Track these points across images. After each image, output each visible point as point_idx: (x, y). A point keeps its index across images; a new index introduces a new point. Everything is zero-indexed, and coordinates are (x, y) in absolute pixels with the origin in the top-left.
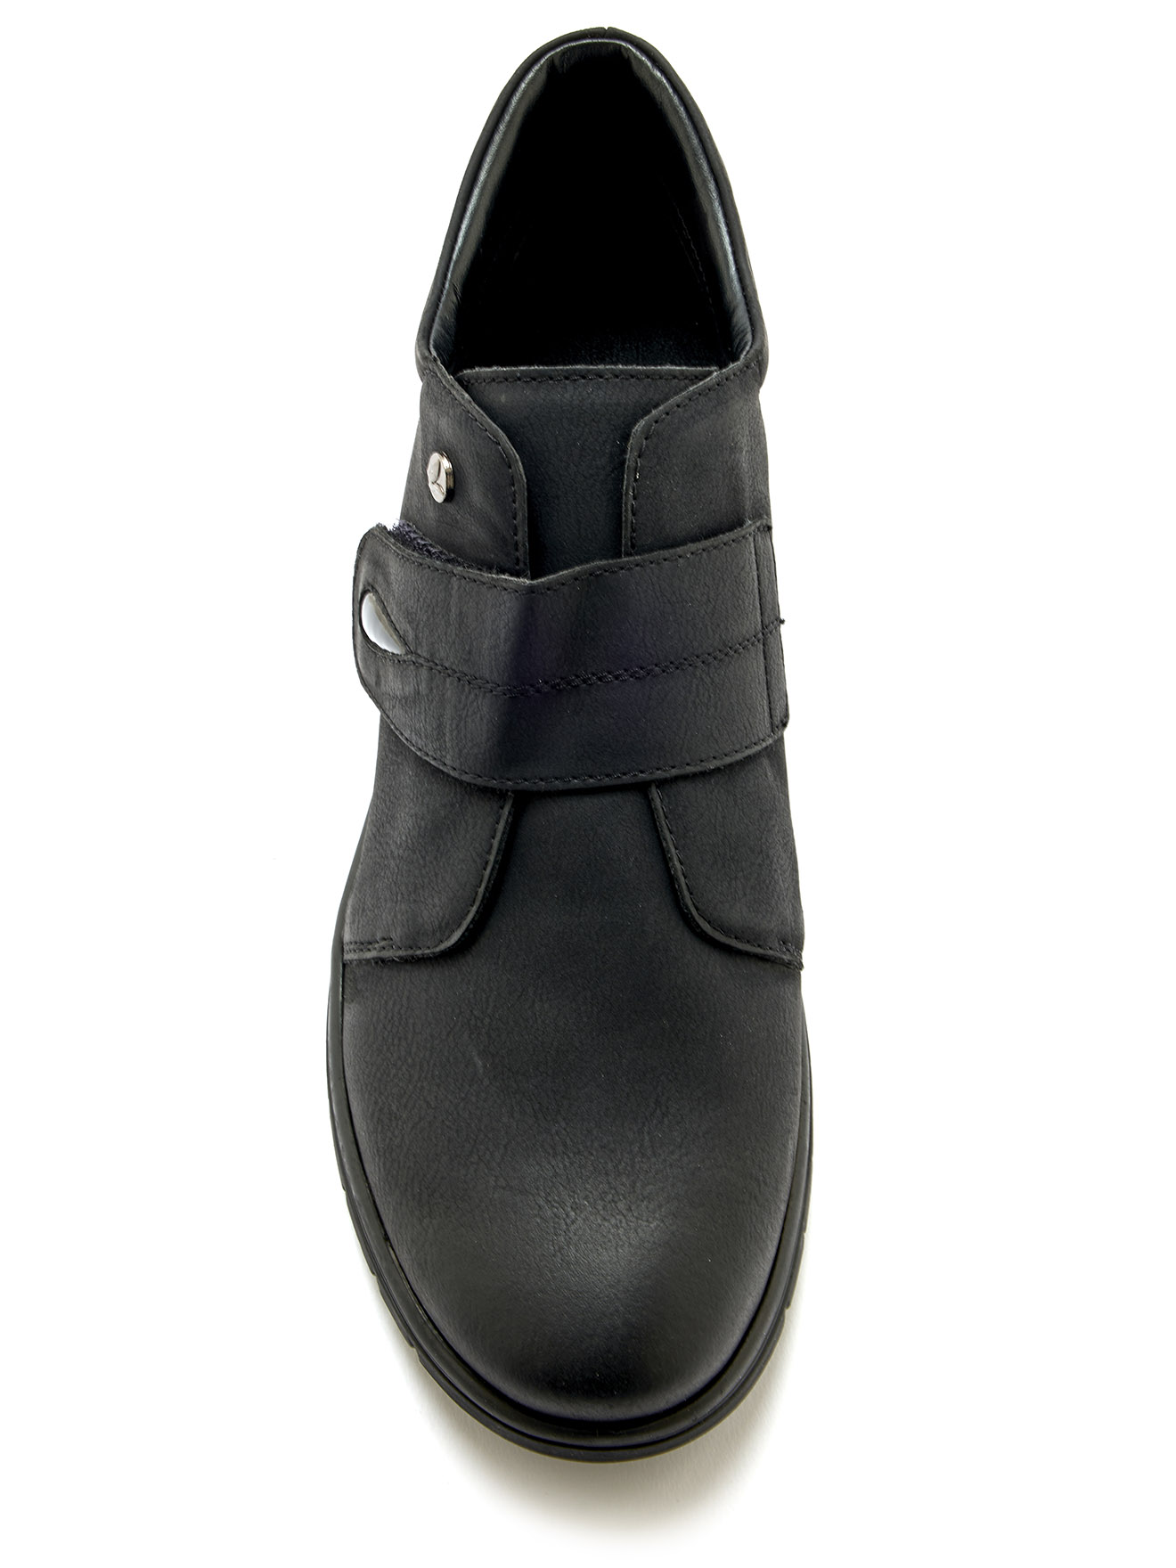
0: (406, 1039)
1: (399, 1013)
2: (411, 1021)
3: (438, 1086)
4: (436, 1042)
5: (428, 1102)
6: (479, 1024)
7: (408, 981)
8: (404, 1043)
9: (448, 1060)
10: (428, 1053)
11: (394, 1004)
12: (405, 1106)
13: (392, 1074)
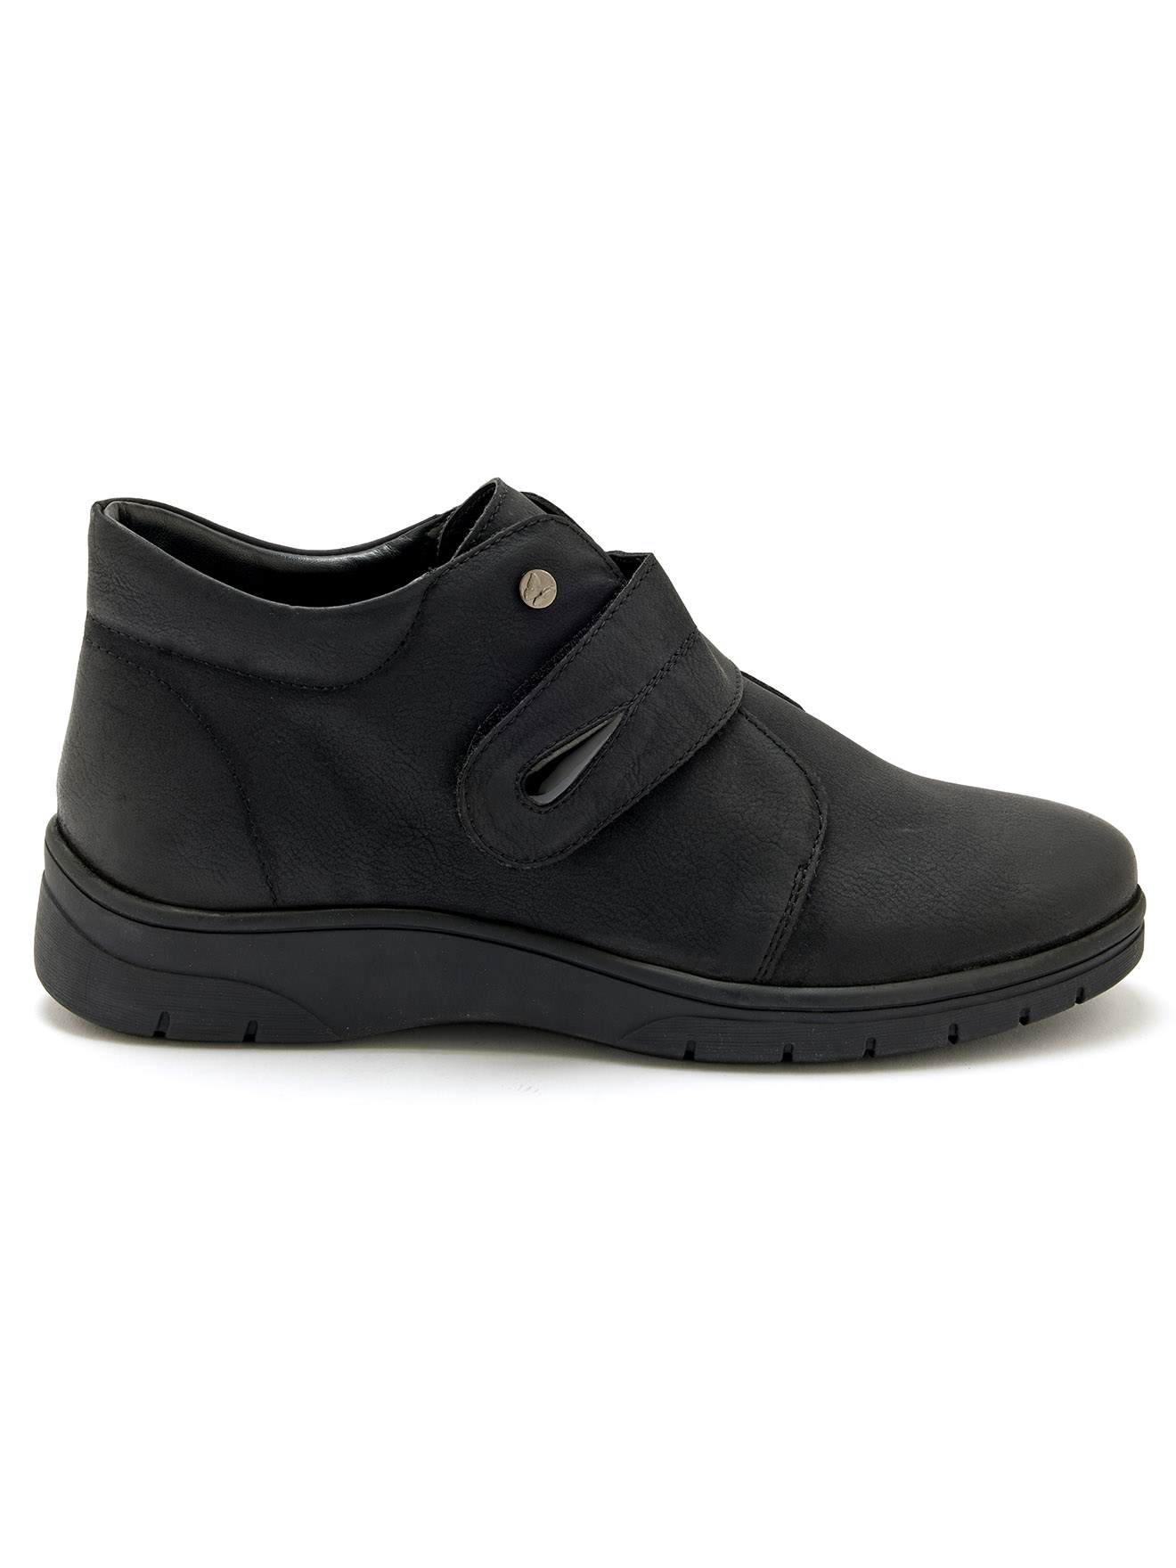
0: (879, 877)
1: (857, 879)
2: (865, 869)
3: (920, 860)
4: (886, 854)
5: (931, 869)
6: (880, 819)
7: (833, 866)
8: (881, 880)
9: (902, 849)
10: (894, 862)
11: (848, 882)
12: (932, 887)
13: (904, 894)
